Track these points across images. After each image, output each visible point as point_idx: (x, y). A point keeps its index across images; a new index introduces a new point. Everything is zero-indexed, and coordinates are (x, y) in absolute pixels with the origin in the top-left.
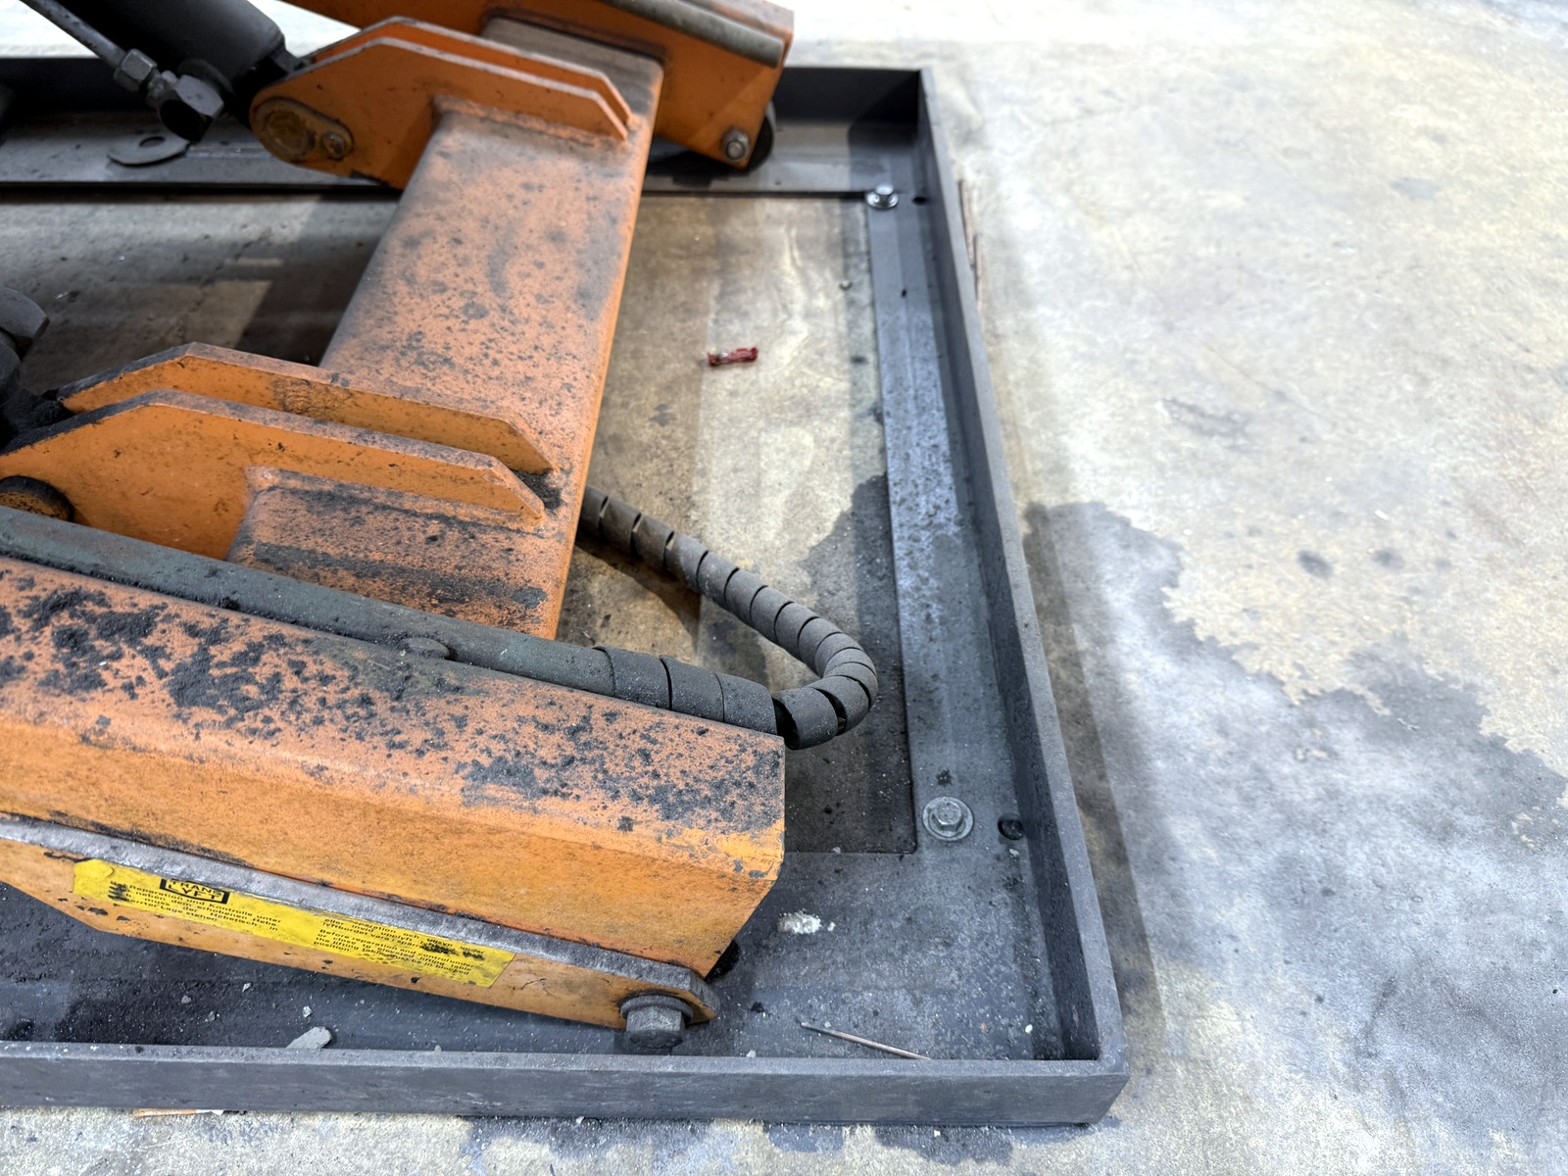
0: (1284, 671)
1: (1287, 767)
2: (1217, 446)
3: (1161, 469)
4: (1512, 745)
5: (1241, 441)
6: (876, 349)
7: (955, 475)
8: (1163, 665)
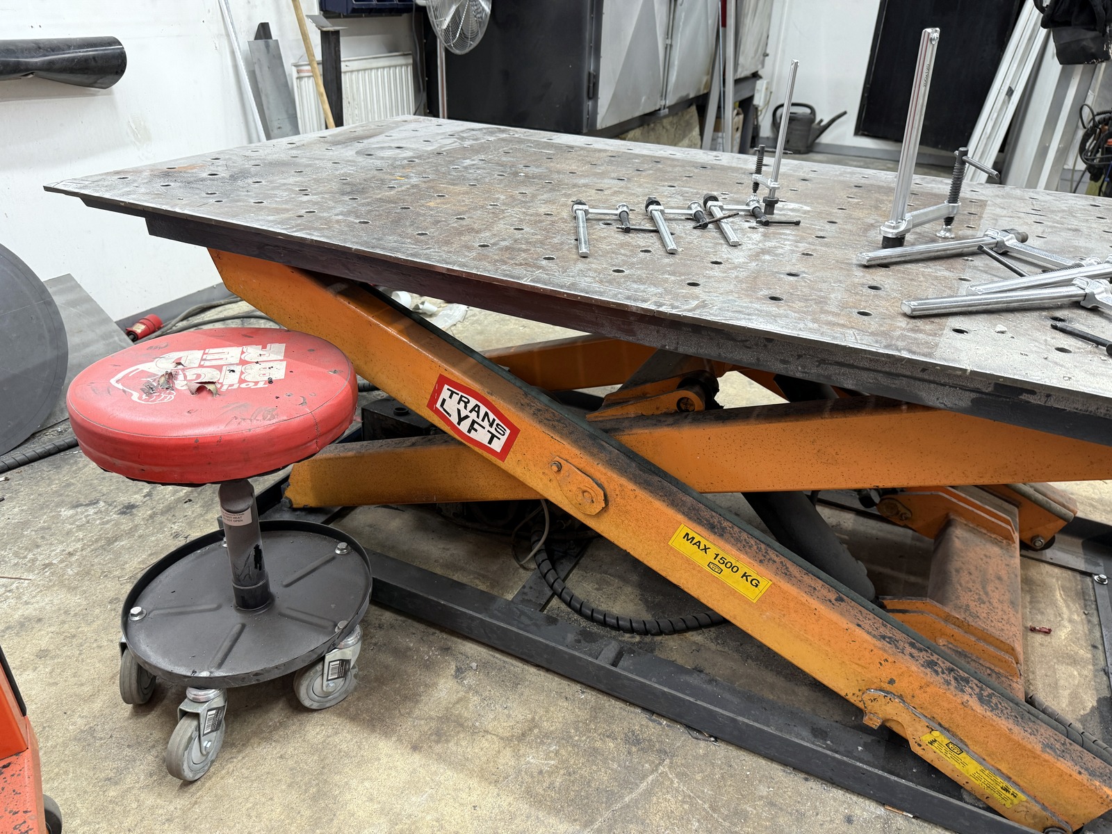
6: (1103, 645)
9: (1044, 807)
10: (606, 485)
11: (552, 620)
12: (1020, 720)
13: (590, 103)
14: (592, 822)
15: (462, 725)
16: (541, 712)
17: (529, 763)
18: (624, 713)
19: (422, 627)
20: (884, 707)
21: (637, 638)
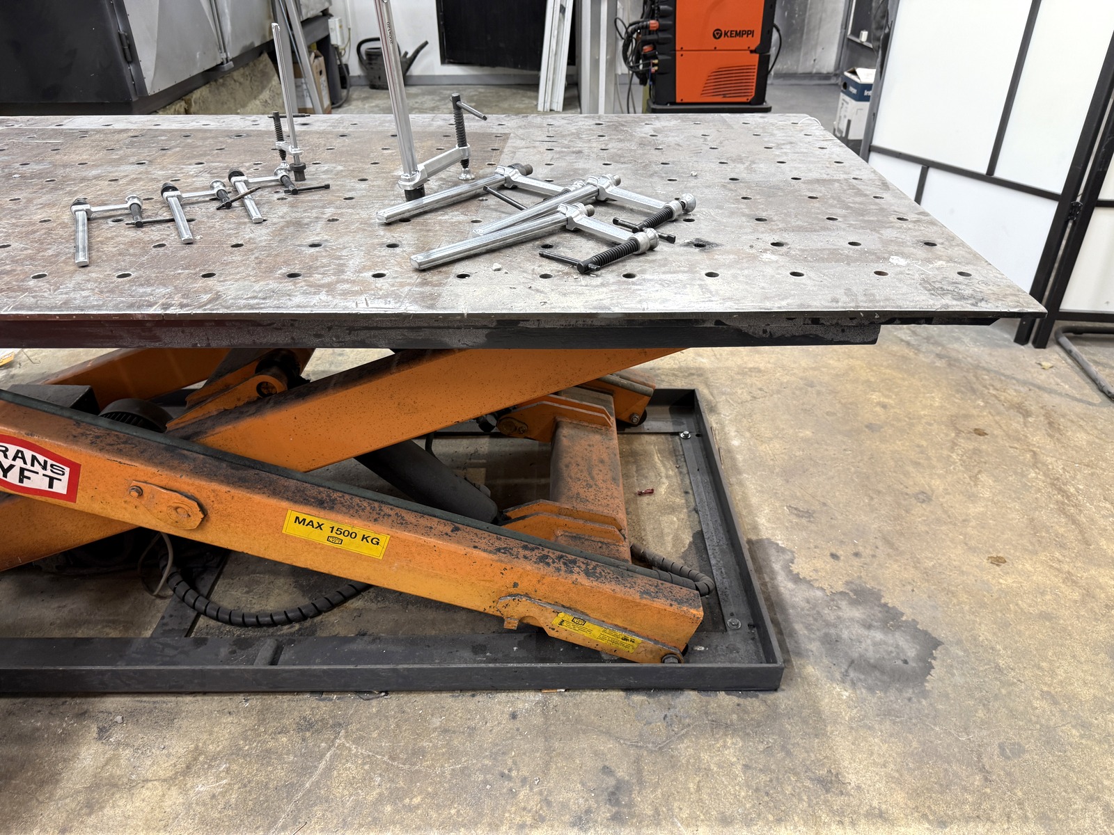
0: (825, 587)
1: (826, 611)
2: (804, 521)
3: (787, 528)
4: (890, 605)
5: (812, 519)
6: (692, 489)
7: (724, 530)
8: (790, 585)
9: (656, 642)
10: (197, 495)
11: (200, 642)
12: (620, 579)
13: (131, 67)
14: (275, 822)
15: (115, 786)
16: (205, 736)
17: (199, 792)
18: (293, 704)
19: (48, 701)
20: (516, 609)
21: (297, 626)
